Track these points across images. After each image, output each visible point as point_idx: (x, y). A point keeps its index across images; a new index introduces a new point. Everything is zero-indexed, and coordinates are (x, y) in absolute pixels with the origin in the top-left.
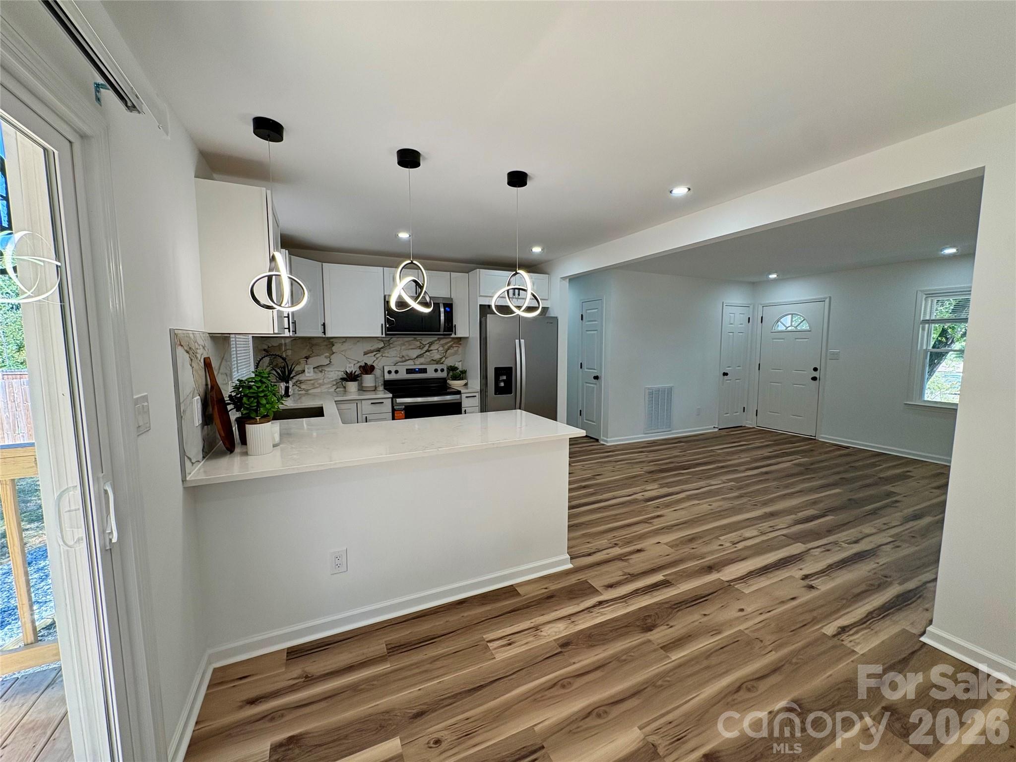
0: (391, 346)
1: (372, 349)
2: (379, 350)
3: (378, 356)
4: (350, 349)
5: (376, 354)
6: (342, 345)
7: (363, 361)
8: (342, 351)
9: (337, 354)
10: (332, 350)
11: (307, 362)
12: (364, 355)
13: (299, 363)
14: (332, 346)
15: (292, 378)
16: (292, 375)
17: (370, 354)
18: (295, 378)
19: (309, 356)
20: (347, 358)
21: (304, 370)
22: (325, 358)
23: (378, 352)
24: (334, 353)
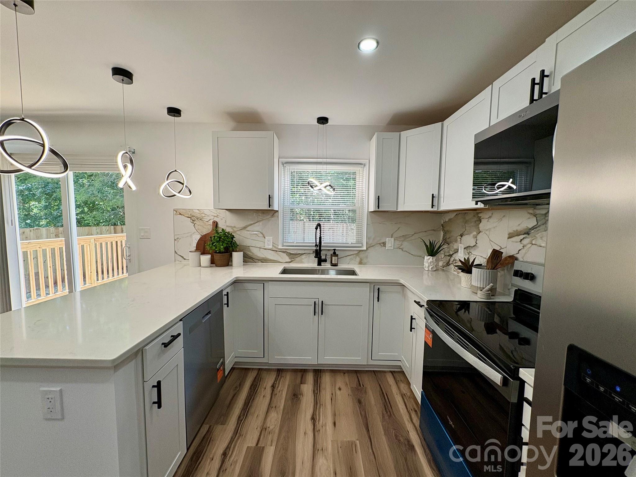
1: (519, 228)
2: (527, 232)
3: (526, 241)
4: (494, 227)
5: (524, 238)
6: (488, 221)
7: (506, 247)
8: (487, 230)
9: (482, 233)
10: (479, 228)
11: (461, 240)
12: (508, 238)
13: (457, 240)
14: (479, 222)
15: (451, 256)
16: (451, 253)
17: (516, 237)
18: (453, 256)
19: (463, 234)
20: (490, 240)
21: (458, 249)
22: (473, 237)
23: (527, 235)
24: (480, 232)
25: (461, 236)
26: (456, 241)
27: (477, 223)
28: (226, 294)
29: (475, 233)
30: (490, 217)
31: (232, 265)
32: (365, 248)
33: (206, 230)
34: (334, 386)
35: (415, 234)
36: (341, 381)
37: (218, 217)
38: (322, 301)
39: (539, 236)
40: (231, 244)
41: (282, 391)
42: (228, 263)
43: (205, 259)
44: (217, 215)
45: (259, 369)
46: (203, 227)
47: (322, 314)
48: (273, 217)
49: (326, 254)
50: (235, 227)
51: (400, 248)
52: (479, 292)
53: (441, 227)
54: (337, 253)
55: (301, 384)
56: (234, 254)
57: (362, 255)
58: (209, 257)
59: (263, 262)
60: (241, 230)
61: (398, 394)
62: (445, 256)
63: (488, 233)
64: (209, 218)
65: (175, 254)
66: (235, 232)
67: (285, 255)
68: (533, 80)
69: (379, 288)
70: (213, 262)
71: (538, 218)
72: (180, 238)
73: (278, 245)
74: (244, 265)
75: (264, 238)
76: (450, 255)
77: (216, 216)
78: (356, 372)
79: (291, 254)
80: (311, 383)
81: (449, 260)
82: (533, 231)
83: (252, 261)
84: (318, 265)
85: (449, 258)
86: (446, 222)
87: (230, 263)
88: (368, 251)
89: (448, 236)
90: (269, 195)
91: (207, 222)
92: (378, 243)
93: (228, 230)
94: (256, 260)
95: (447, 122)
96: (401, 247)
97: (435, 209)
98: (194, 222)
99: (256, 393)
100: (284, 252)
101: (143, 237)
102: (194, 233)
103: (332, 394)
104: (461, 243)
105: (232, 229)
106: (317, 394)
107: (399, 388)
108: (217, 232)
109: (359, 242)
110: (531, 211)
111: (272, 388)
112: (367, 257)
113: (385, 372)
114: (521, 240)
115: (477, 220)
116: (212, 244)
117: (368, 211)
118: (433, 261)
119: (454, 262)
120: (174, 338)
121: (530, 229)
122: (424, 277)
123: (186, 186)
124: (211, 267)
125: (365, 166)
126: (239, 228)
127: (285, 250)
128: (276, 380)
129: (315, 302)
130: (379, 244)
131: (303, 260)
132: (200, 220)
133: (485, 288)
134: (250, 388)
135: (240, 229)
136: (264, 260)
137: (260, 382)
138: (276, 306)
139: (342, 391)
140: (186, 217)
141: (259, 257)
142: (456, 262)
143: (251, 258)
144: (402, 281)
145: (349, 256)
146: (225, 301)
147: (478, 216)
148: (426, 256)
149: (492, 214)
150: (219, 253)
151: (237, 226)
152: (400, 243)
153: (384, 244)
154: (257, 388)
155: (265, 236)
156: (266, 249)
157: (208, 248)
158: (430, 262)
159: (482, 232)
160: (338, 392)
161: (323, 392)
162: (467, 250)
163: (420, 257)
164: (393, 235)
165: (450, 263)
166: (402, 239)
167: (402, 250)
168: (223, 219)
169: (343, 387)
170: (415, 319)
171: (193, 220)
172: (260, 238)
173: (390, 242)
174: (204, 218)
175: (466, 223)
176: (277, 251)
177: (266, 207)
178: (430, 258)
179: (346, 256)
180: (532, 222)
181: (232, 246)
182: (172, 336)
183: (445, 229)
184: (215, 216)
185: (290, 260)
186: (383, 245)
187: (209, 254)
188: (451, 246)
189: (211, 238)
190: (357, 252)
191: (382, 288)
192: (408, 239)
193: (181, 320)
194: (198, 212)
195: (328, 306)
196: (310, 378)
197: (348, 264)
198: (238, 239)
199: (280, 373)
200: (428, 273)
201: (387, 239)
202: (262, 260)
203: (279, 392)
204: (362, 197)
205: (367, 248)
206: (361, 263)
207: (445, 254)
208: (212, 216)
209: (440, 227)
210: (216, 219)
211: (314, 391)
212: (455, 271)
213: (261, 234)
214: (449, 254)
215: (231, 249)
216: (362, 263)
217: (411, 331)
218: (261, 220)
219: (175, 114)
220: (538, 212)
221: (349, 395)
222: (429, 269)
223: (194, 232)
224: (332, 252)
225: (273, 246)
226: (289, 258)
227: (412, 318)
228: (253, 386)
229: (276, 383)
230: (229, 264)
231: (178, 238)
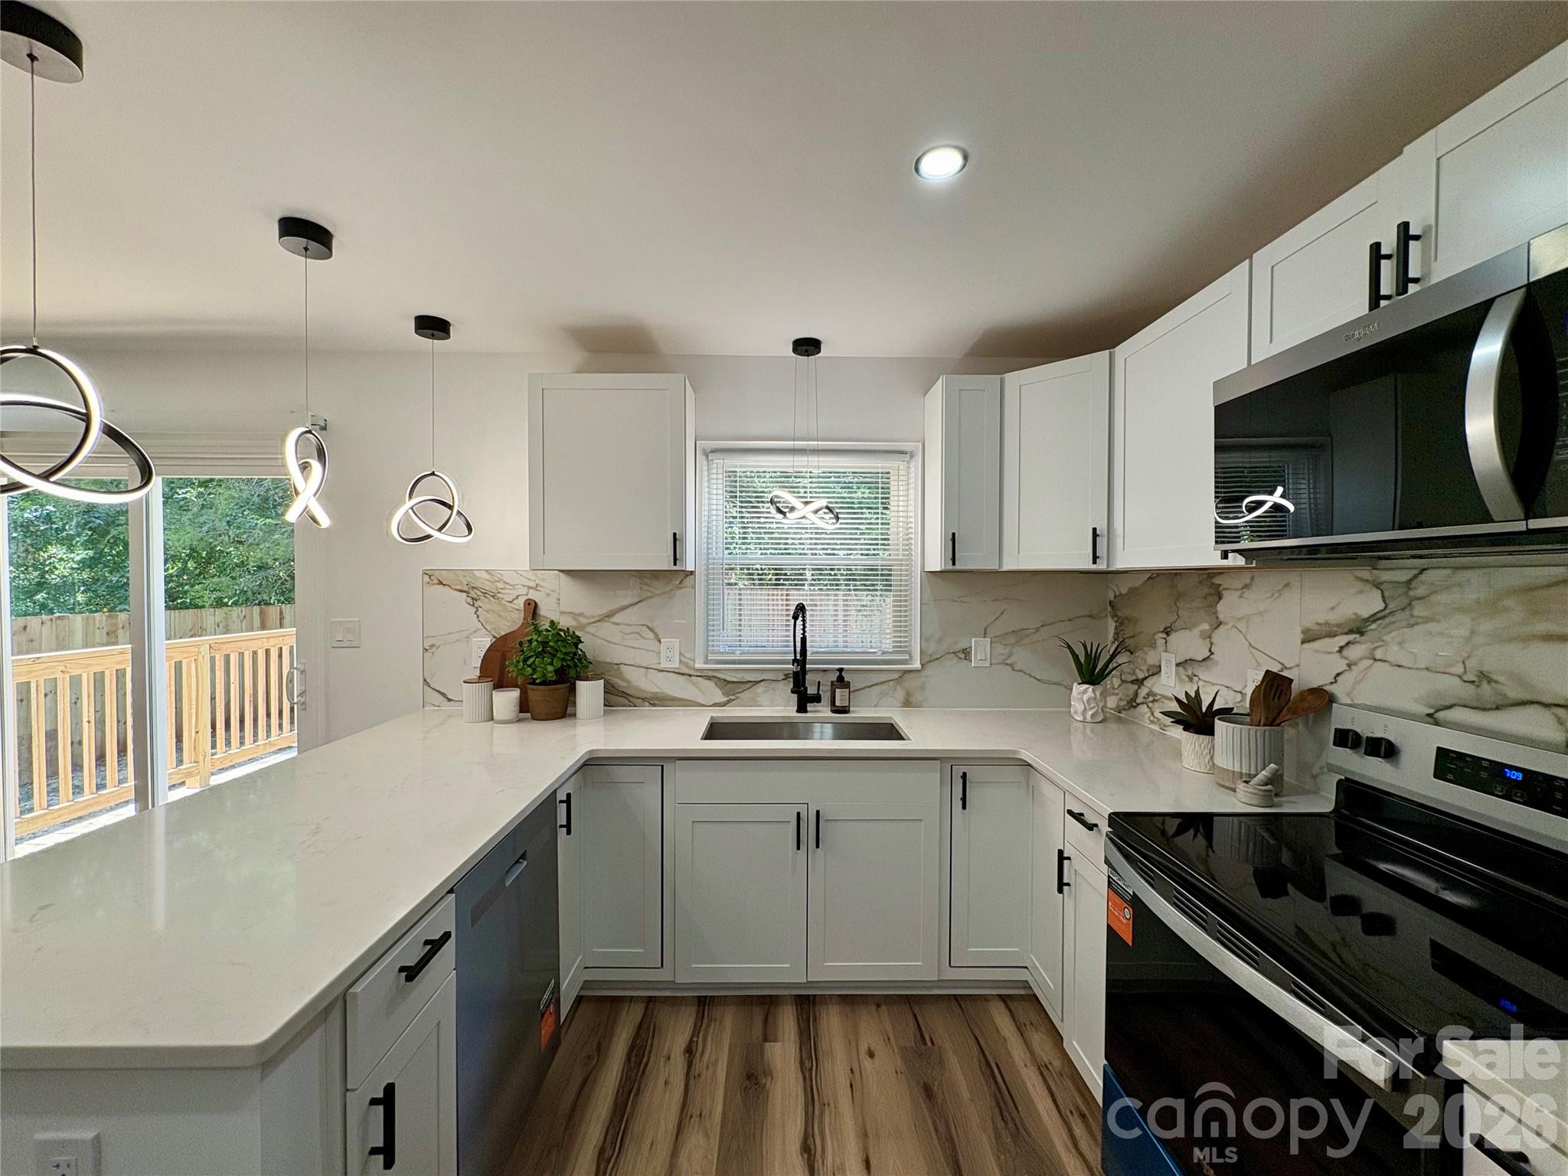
0: (1419, 610)
1: (1334, 618)
2: (1358, 628)
3: (1354, 652)
4: (1261, 614)
5: (1348, 644)
6: (1240, 597)
7: (1298, 666)
8: (1240, 619)
9: (1226, 627)
10: (1215, 613)
11: (1166, 643)
12: (1302, 643)
13: (1155, 643)
14: (1217, 599)
15: (1140, 682)
16: (1141, 676)
17: (1327, 640)
18: (1145, 683)
19: (1170, 627)
20: (1250, 644)
21: (1160, 666)
22: (1201, 636)
23: (1358, 636)
24: (1221, 623)
25: (1167, 631)
26: (1153, 645)
27: (1210, 599)
28: (565, 798)
29: (1206, 626)
30: (1246, 586)
31: (574, 715)
32: (917, 665)
33: (506, 623)
34: (853, 1043)
35: (1042, 626)
36: (872, 1030)
37: (540, 591)
38: (818, 812)
39: (1393, 638)
40: (573, 659)
41: (715, 1064)
42: (563, 710)
43: (506, 700)
44: (537, 585)
45: (650, 999)
46: (499, 616)
47: (818, 846)
48: (682, 588)
49: (819, 682)
50: (581, 614)
51: (1007, 664)
52: (1241, 786)
53: (1109, 609)
54: (846, 679)
55: (766, 1040)
56: (581, 686)
57: (911, 682)
58: (514, 694)
59: (654, 705)
60: (599, 621)
61: (1028, 1064)
62: (1123, 682)
63: (1242, 626)
64: (516, 593)
65: (426, 687)
66: (582, 627)
67: (711, 684)
68: (1376, 247)
69: (965, 774)
70: (524, 706)
71: (1387, 594)
72: (438, 645)
73: (694, 661)
74: (605, 711)
75: (658, 643)
76: (1137, 680)
77: (534, 586)
78: (910, 1001)
79: (729, 682)
80: (792, 1039)
81: (1136, 694)
82: (1374, 626)
83: (627, 701)
84: (797, 711)
85: (1136, 687)
86: (1121, 594)
87: (570, 710)
88: (925, 673)
89: (1128, 632)
90: (675, 534)
91: (509, 602)
92: (952, 651)
93: (565, 622)
94: (637, 700)
95: (1122, 350)
96: (1009, 662)
97: (1102, 566)
98: (477, 604)
99: (643, 1073)
100: (709, 678)
101: (342, 645)
102: (475, 632)
103: (851, 1070)
104: (1166, 651)
105: (575, 619)
106: (811, 1070)
107: (1028, 1045)
108: (536, 627)
109: (902, 648)
110: (1365, 574)
111: (687, 1055)
112: (923, 688)
113: (985, 998)
114: (1342, 648)
115: (1212, 594)
116: (525, 660)
117: (923, 571)
118: (1095, 698)
119: (1151, 699)
120: (435, 946)
121: (1367, 620)
122: (1072, 738)
123: (459, 513)
124: (519, 720)
125: (912, 457)
126: (593, 617)
127: (711, 674)
128: (696, 1032)
129: (799, 814)
130: (953, 653)
131: (758, 699)
132: (493, 596)
133: (1255, 776)
134: (628, 1059)
135: (597, 619)
136: (657, 701)
137: (653, 1036)
138: (697, 825)
139: (876, 1060)
140: (456, 590)
141: (645, 691)
142: (1156, 698)
143: (624, 694)
144: (1026, 755)
145: (876, 684)
146: (562, 819)
147: (1213, 583)
148: (1075, 684)
149: (1252, 579)
150: (543, 683)
151: (587, 613)
152: (1007, 651)
153: (966, 653)
154: (645, 1060)
155: (660, 636)
156: (663, 671)
157: (512, 671)
158: (1088, 700)
159: (1226, 624)
160: (867, 1063)
161: (826, 1066)
162: (1185, 669)
163: (1060, 684)
164: (988, 631)
165: (1138, 701)
166: (1012, 639)
167: (1013, 669)
168: (551, 593)
169: (879, 1048)
170: (1069, 858)
171: (472, 599)
172: (647, 641)
173: (981, 649)
174: (502, 591)
175: (1177, 600)
176: (690, 676)
177: (666, 564)
178: (1088, 688)
179: (868, 687)
180: (1372, 603)
181: (576, 666)
182: (427, 942)
183: (1120, 614)
184: (532, 588)
185: (725, 699)
186: (963, 656)
187: (515, 686)
188: (1138, 657)
189: (521, 644)
190: (896, 676)
191: (973, 773)
192: (1026, 641)
193: (451, 891)
194: (487, 576)
195: (834, 824)
196: (787, 1021)
197: (875, 706)
198: (589, 646)
199: (707, 1007)
200: (1084, 727)
201: (973, 640)
202: (652, 699)
203: (707, 1067)
204: (907, 535)
205: (922, 665)
206: (907, 703)
207: (1123, 678)
208: (524, 586)
209: (1106, 610)
210: (533, 595)
211: (802, 1063)
212: (1152, 722)
213: (650, 632)
214: (1135, 678)
215: (572, 673)
216: (910, 703)
217: (1060, 891)
218: (650, 594)
219: (435, 332)
220: (1386, 576)
221: (896, 1072)
222: (1085, 718)
223: (474, 629)
224: (834, 677)
225: (681, 661)
226: (723, 694)
227: (1062, 857)
228: (635, 1051)
229: (697, 1042)
230: (568, 712)
231: (432, 646)
